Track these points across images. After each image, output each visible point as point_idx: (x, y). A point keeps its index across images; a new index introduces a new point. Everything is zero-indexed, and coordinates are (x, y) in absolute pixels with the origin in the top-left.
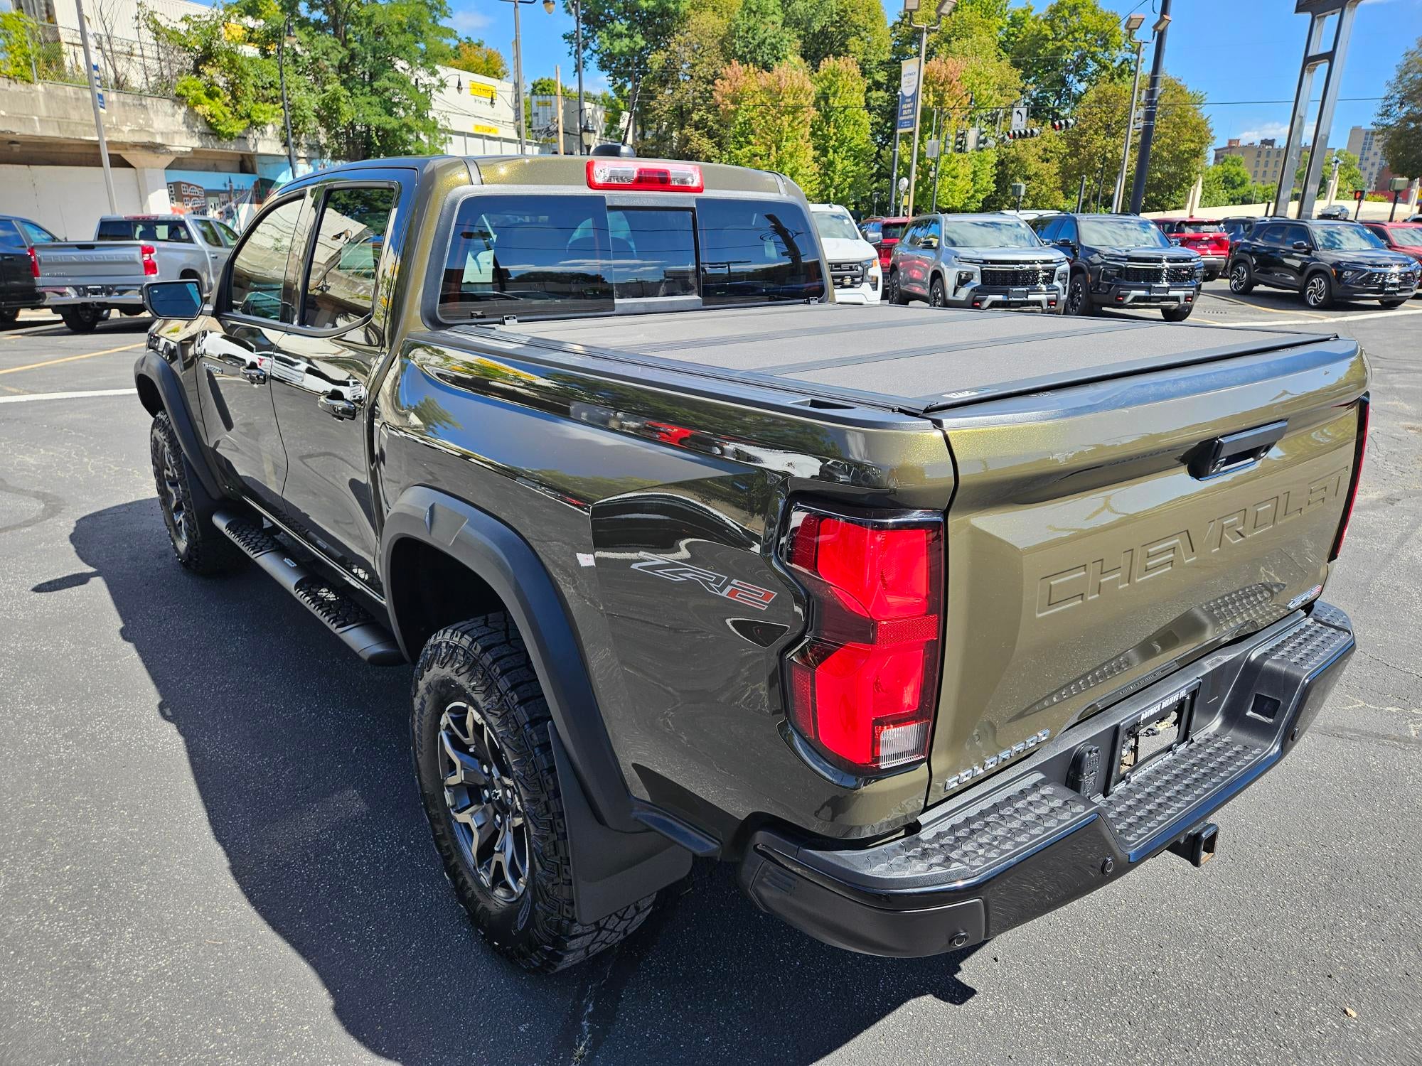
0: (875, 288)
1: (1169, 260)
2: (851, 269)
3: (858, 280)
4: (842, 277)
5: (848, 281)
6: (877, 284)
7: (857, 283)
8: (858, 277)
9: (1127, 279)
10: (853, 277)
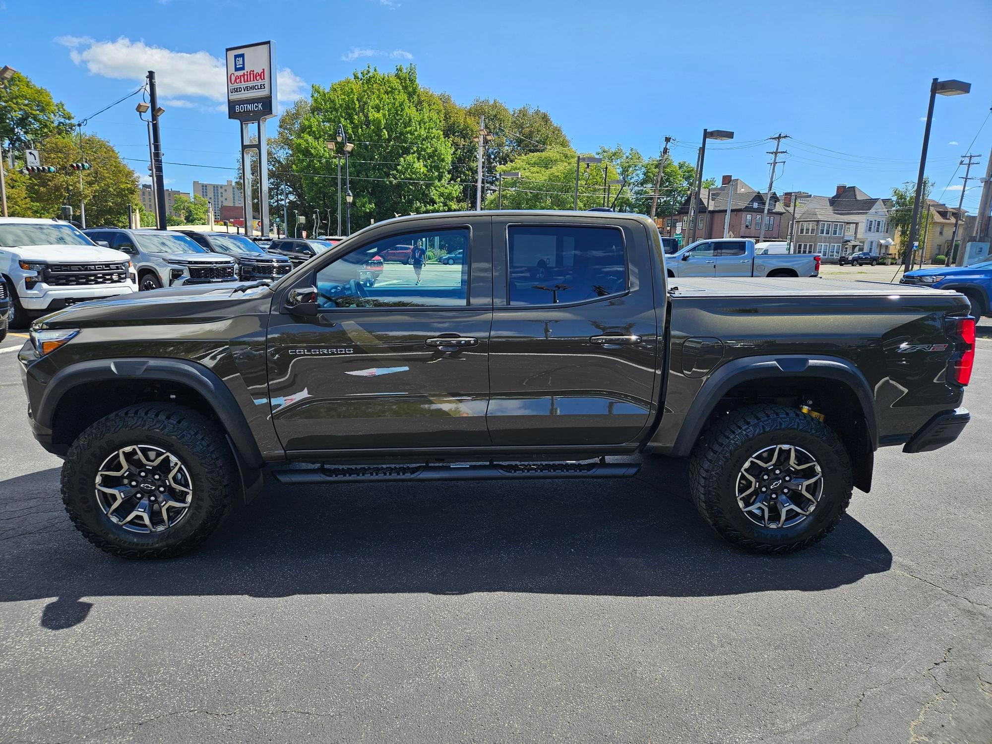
0: (134, 282)
1: (278, 261)
2: (118, 268)
3: (123, 276)
4: (111, 274)
5: (115, 277)
6: (135, 279)
7: (123, 278)
8: (122, 274)
9: (259, 272)
10: (119, 274)
